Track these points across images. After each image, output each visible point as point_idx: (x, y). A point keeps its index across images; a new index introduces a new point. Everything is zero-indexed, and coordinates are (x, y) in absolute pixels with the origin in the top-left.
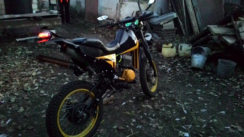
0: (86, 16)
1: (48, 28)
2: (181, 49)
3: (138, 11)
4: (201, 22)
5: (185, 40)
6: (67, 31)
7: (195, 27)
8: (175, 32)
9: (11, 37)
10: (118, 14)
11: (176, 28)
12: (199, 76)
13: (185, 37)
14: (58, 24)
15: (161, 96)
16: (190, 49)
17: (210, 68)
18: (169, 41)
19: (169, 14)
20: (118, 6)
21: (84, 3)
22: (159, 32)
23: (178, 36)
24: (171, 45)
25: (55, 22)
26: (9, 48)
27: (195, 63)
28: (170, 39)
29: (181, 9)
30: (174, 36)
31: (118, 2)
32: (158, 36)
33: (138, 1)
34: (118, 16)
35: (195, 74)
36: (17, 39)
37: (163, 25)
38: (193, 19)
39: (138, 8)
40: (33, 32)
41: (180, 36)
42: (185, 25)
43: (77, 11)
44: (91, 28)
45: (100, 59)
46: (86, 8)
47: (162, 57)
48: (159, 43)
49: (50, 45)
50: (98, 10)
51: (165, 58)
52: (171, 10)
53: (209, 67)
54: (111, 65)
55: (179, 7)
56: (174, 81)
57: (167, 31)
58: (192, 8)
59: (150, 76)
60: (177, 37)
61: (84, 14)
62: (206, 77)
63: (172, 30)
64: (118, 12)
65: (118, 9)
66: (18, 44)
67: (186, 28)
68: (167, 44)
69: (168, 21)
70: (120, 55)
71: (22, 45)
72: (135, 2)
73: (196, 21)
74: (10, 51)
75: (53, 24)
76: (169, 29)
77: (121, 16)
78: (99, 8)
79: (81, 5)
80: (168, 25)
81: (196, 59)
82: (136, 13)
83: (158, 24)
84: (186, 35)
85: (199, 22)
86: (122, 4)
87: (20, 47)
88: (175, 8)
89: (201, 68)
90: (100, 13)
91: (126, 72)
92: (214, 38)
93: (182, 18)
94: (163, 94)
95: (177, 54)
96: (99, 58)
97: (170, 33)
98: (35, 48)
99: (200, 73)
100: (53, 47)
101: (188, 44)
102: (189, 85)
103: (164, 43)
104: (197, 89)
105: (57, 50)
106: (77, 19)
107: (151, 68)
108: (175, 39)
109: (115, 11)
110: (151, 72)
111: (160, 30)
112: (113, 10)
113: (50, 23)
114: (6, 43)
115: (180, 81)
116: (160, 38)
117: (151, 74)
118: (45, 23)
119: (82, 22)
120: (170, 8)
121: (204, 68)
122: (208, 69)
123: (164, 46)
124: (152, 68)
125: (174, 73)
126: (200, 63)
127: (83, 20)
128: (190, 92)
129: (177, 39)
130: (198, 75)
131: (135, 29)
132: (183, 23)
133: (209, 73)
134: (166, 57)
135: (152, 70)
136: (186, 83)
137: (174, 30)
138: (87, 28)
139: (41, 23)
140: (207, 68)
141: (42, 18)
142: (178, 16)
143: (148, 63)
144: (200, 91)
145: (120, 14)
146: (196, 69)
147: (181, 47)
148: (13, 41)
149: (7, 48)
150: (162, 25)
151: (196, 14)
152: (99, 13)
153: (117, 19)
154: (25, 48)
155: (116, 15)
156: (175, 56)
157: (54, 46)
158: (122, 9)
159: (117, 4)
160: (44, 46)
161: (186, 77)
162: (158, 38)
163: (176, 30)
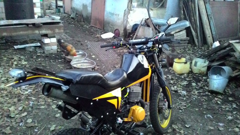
0: (92, 21)
1: (49, 36)
2: (195, 65)
3: (148, 19)
4: (215, 31)
5: (197, 51)
6: (71, 37)
7: (209, 37)
9: (9, 44)
10: (126, 21)
11: (189, 38)
12: (219, 102)
13: (197, 48)
14: (60, 31)
15: (175, 132)
16: (206, 66)
17: (231, 91)
18: (181, 52)
19: (181, 23)
20: (126, 13)
21: (91, 6)
23: (190, 46)
24: (183, 60)
25: (57, 29)
26: (5, 56)
27: (214, 86)
28: (182, 50)
29: (194, 17)
30: (185, 47)
31: (126, 8)
32: (168, 47)
33: (147, 7)
34: (125, 23)
35: (214, 99)
36: (15, 46)
37: (175, 34)
38: (207, 28)
39: (148, 14)
40: (34, 38)
41: (191, 47)
42: (197, 34)
43: (83, 15)
44: (96, 34)
45: (99, 99)
46: (92, 12)
47: (174, 73)
48: (171, 57)
49: (50, 54)
50: (105, 15)
51: (177, 75)
52: (183, 18)
53: (229, 90)
54: (113, 105)
55: (192, 14)
56: (189, 108)
58: (206, 16)
59: (163, 109)
60: (188, 47)
61: (90, 18)
62: (227, 105)
63: (184, 40)
64: (126, 18)
65: (126, 16)
66: (16, 52)
67: (199, 38)
68: (180, 58)
69: (180, 30)
70: (127, 88)
71: (19, 53)
72: (144, 8)
73: (210, 30)
74: (5, 61)
75: (54, 31)
76: (181, 39)
77: (128, 23)
78: (105, 13)
79: (87, 9)
80: (180, 35)
81: (215, 81)
82: (145, 21)
83: (169, 33)
84: (199, 45)
85: (213, 31)
86: (130, 10)
87: (17, 56)
88: (188, 16)
89: (221, 91)
90: (107, 18)
91: (134, 110)
92: (236, 56)
93: (195, 27)
94: (177, 129)
95: (190, 70)
96: (97, 99)
97: (181, 44)
98: (32, 58)
99: (220, 98)
100: (53, 57)
101: (204, 59)
102: (208, 115)
103: (176, 57)
104: (218, 123)
105: (57, 61)
106: (83, 23)
107: (164, 98)
108: (187, 50)
109: (123, 18)
110: (164, 105)
112: (120, 16)
113: (51, 30)
114: (2, 51)
115: (197, 109)
116: (171, 49)
117: (164, 107)
118: (45, 31)
119: (88, 27)
120: (182, 16)
121: (224, 91)
122: (229, 93)
123: (176, 60)
124: (166, 99)
125: (188, 96)
126: (220, 86)
127: (89, 25)
128: (211, 127)
129: (189, 50)
130: (218, 100)
131: (147, 53)
132: (196, 32)
133: (230, 99)
134: (178, 73)
135: (165, 102)
136: (204, 112)
137: (186, 40)
138: (92, 35)
139: (41, 30)
140: (227, 91)
141: (42, 24)
142: (191, 25)
143: (162, 92)
144: (223, 126)
145: (127, 21)
146: (214, 93)
147: (196, 63)
148: (11, 49)
149: (3, 57)
150: (173, 35)
151: (211, 23)
152: (105, 18)
153: (124, 26)
154: (22, 57)
155: (124, 21)
156: (188, 72)
157: (54, 55)
158: (130, 16)
159: (125, 11)
160: (43, 55)
161: (204, 104)
162: (169, 49)
163: (188, 40)
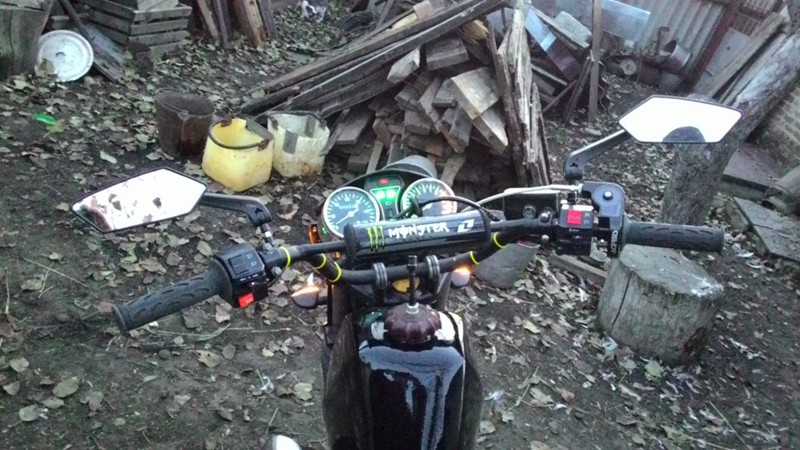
2: (289, 146)
5: (225, 62)
8: (184, 23)
11: (189, 9)
13: (218, 49)
22: (120, 24)
30: (179, 45)
32: (112, 45)
48: (185, 119)
57: (155, 21)
63: (173, 15)
67: (220, 7)
68: (226, 123)
76: (164, 13)
84: (221, 37)
97: (164, 32)
101: (303, 115)
108: (189, 59)
111: (120, 13)
137: (180, 17)
147: (291, 139)
162: (119, 58)
163: (186, 18)
